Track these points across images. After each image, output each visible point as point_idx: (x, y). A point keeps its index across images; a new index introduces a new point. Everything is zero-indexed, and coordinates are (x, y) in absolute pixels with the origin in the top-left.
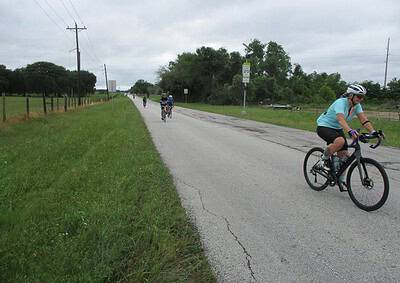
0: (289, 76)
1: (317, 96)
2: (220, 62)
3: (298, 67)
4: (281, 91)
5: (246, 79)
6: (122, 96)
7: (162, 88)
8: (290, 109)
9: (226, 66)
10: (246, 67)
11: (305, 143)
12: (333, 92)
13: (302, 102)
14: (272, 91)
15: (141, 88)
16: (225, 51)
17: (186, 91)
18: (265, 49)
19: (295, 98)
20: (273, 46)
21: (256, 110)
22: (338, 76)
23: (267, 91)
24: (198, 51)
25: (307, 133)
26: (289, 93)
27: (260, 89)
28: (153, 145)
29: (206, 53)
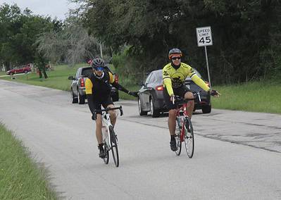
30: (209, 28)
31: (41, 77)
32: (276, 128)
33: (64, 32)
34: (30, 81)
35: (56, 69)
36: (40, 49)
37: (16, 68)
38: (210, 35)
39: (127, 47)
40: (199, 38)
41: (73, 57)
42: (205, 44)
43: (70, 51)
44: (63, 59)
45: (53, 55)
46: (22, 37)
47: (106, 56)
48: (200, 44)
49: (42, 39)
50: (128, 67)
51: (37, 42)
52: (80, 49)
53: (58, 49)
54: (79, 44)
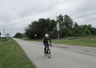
0: (73, 27)
1: (84, 33)
2: (47, 23)
3: (76, 23)
4: (71, 32)
5: (58, 29)
6: (12, 39)
7: (26, 35)
8: (75, 38)
9: (50, 25)
10: (58, 25)
11: (85, 51)
12: (89, 31)
13: (79, 36)
14: (67, 33)
15: (18, 36)
16: (49, 19)
17: (36, 35)
18: (64, 18)
19: (76, 35)
20: (66, 16)
21: (62, 40)
22: (90, 25)
23: (66, 33)
24: (39, 20)
25: (84, 47)
26: (74, 33)
27: (63, 32)
28: (27, 57)
29: (42, 21)
35: (22, 38)
39: (29, 36)
49: (21, 35)
50: (29, 38)
52: (25, 36)
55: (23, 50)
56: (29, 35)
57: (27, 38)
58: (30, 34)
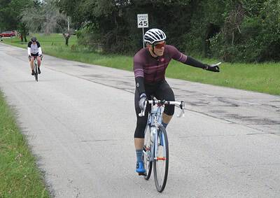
30: (147, 15)
31: (22, 41)
32: (188, 91)
33: (41, 9)
34: (13, 43)
36: (23, 20)
37: (4, 33)
38: (147, 20)
40: (139, 22)
41: (47, 27)
42: (143, 26)
43: (45, 23)
44: (39, 29)
45: (32, 26)
46: (10, 10)
47: (71, 30)
48: (139, 26)
49: (25, 13)
50: (87, 38)
51: (21, 15)
52: (52, 22)
53: (36, 21)
54: (52, 18)
55: (22, 141)
56: (91, 18)
57: (73, 40)
58: (94, 6)
